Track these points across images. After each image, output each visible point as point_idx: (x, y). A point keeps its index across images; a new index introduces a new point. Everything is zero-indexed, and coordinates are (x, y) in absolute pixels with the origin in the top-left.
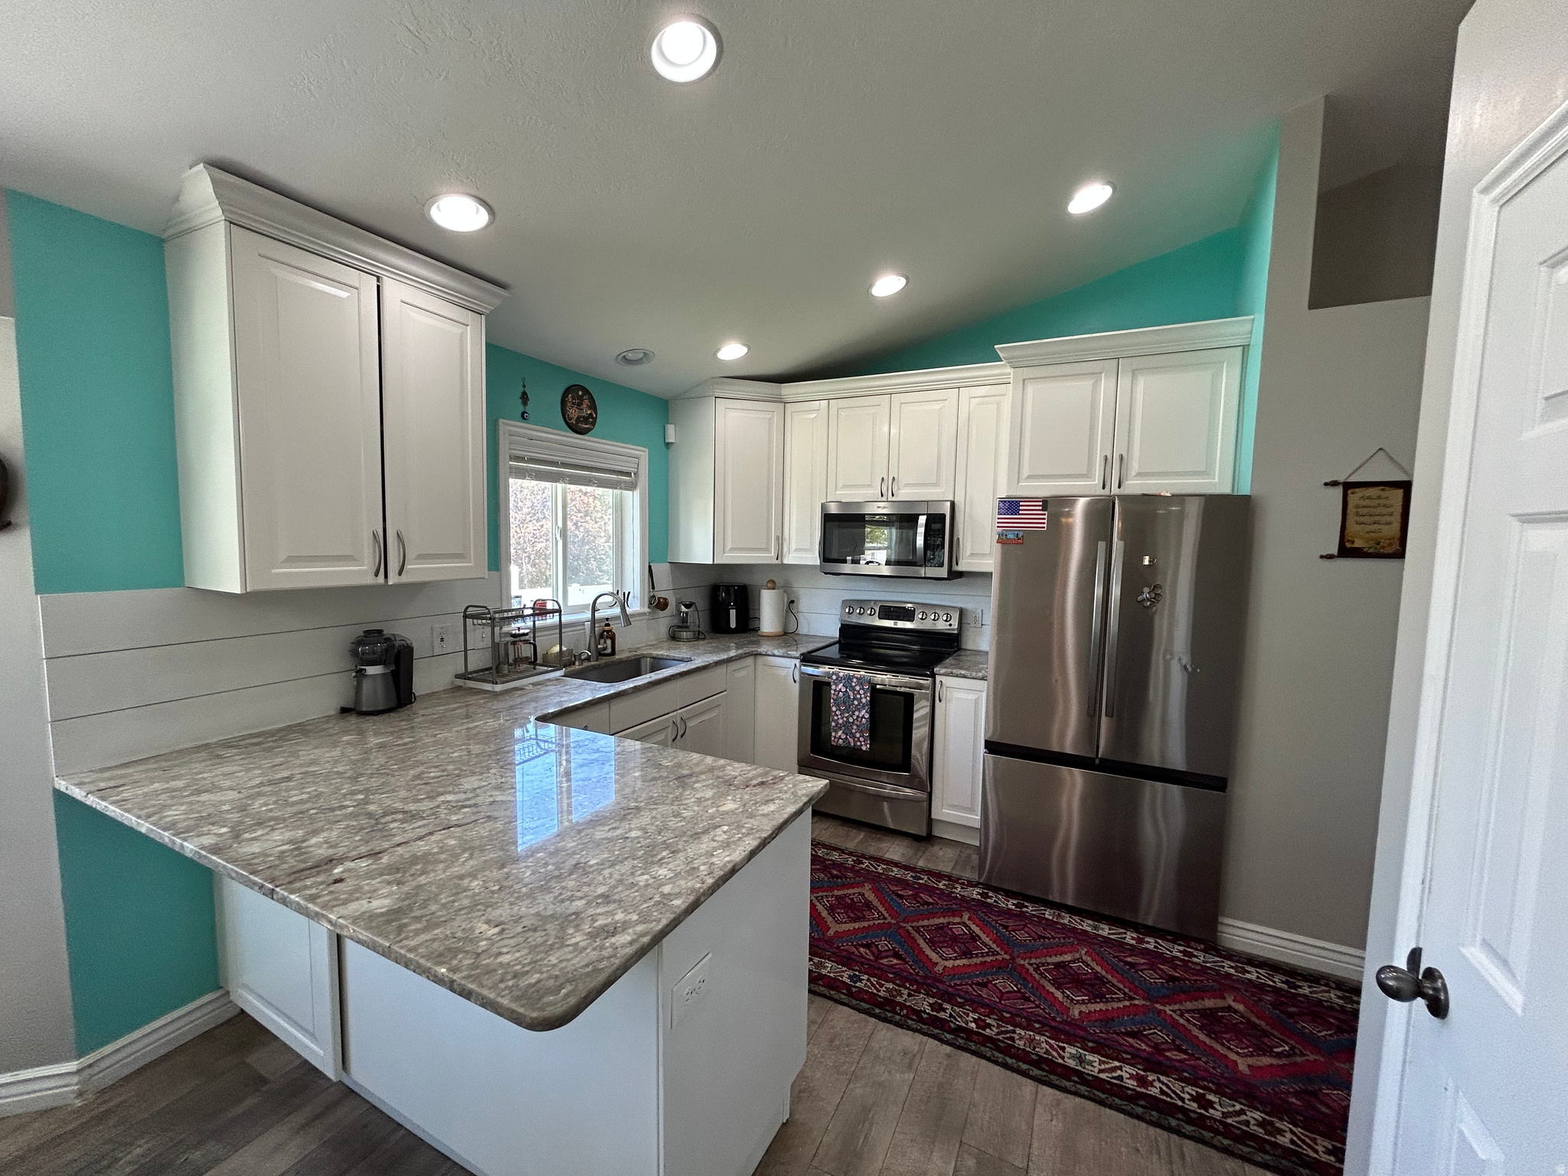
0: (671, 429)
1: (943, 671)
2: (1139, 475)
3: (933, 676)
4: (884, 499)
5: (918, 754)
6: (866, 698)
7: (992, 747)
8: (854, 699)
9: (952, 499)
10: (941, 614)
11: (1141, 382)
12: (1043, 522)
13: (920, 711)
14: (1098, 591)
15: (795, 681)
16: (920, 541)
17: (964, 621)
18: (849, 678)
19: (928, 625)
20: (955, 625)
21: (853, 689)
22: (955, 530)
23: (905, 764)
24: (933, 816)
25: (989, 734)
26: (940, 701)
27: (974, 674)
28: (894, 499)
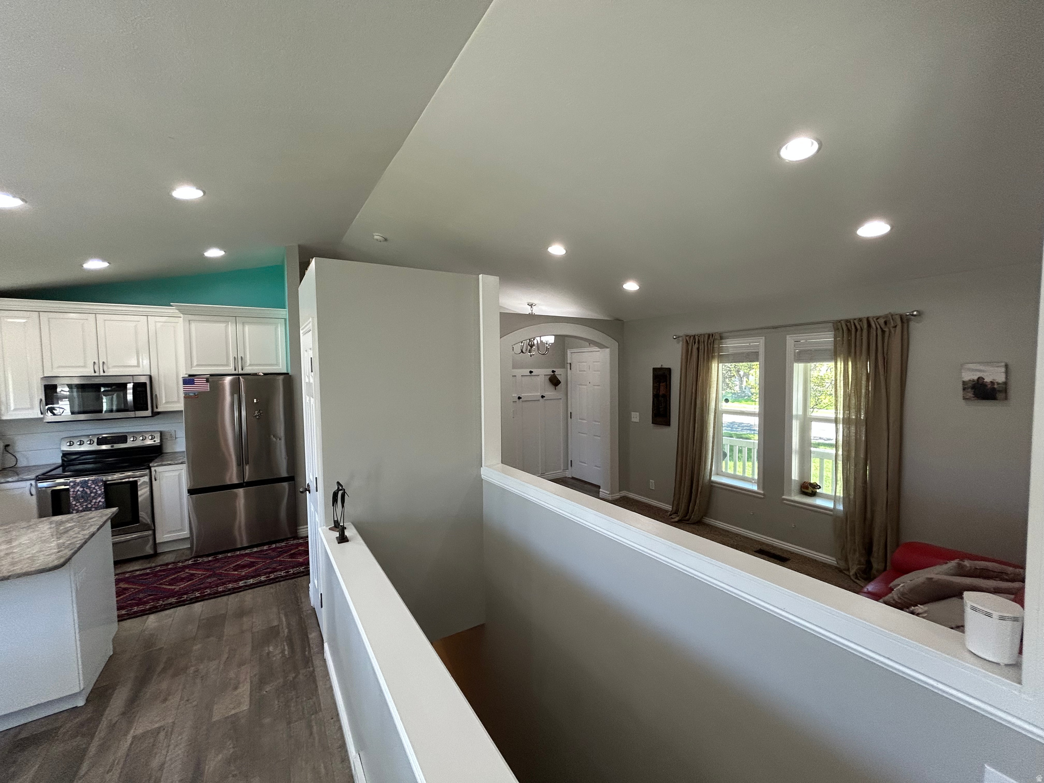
1: (155, 464)
2: (250, 365)
3: (149, 468)
4: (96, 374)
5: (144, 515)
6: (101, 490)
7: (191, 492)
8: (91, 493)
9: (149, 374)
10: (147, 436)
11: (247, 328)
12: (207, 387)
13: (143, 493)
15: (32, 495)
16: (130, 397)
17: (163, 437)
18: (86, 482)
19: (139, 443)
20: (158, 441)
21: (89, 488)
22: (153, 387)
23: (135, 518)
24: (158, 541)
25: (189, 486)
26: (156, 480)
27: (176, 462)
28: (105, 374)
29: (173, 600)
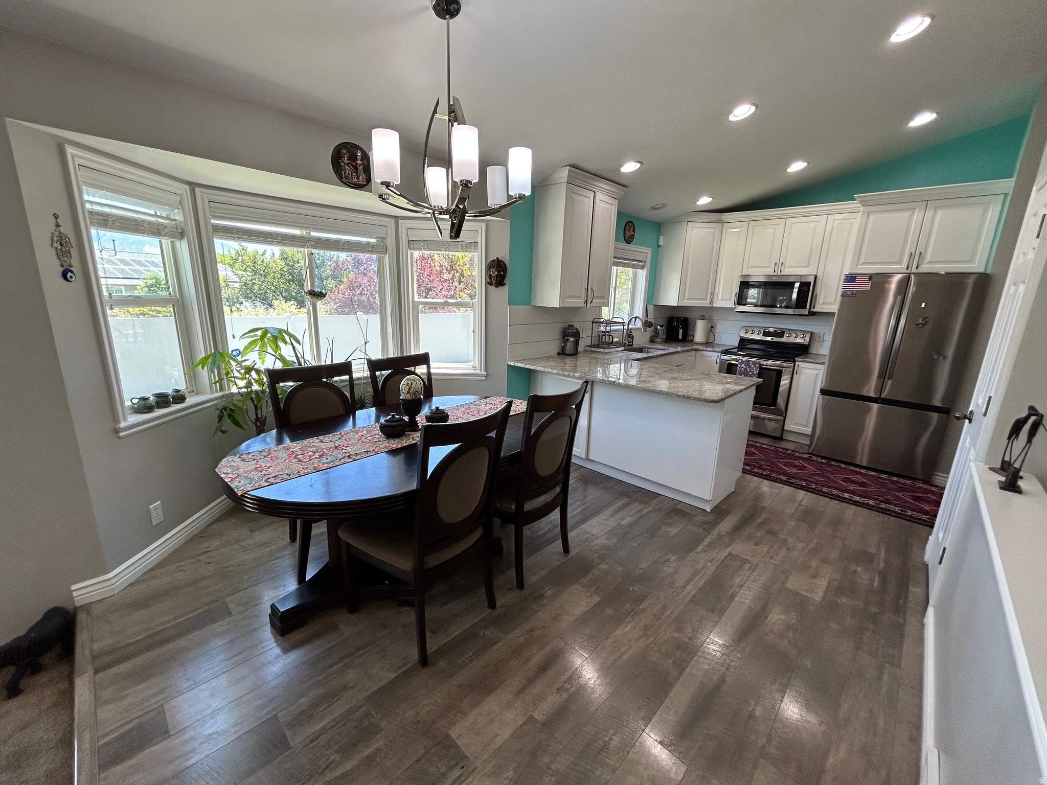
0: (661, 238)
1: (800, 360)
2: (930, 262)
3: (794, 362)
4: (775, 274)
5: (781, 401)
6: (756, 371)
7: (823, 392)
8: (750, 372)
9: (815, 274)
10: (800, 334)
11: (940, 213)
12: (867, 286)
13: (785, 382)
14: (893, 322)
15: (717, 363)
16: (795, 296)
17: (813, 338)
18: (749, 362)
19: (792, 340)
20: (807, 339)
21: (750, 367)
22: (815, 289)
23: (774, 402)
24: (785, 428)
25: (822, 386)
26: (796, 374)
27: (817, 361)
28: (781, 274)
29: (784, 478)
